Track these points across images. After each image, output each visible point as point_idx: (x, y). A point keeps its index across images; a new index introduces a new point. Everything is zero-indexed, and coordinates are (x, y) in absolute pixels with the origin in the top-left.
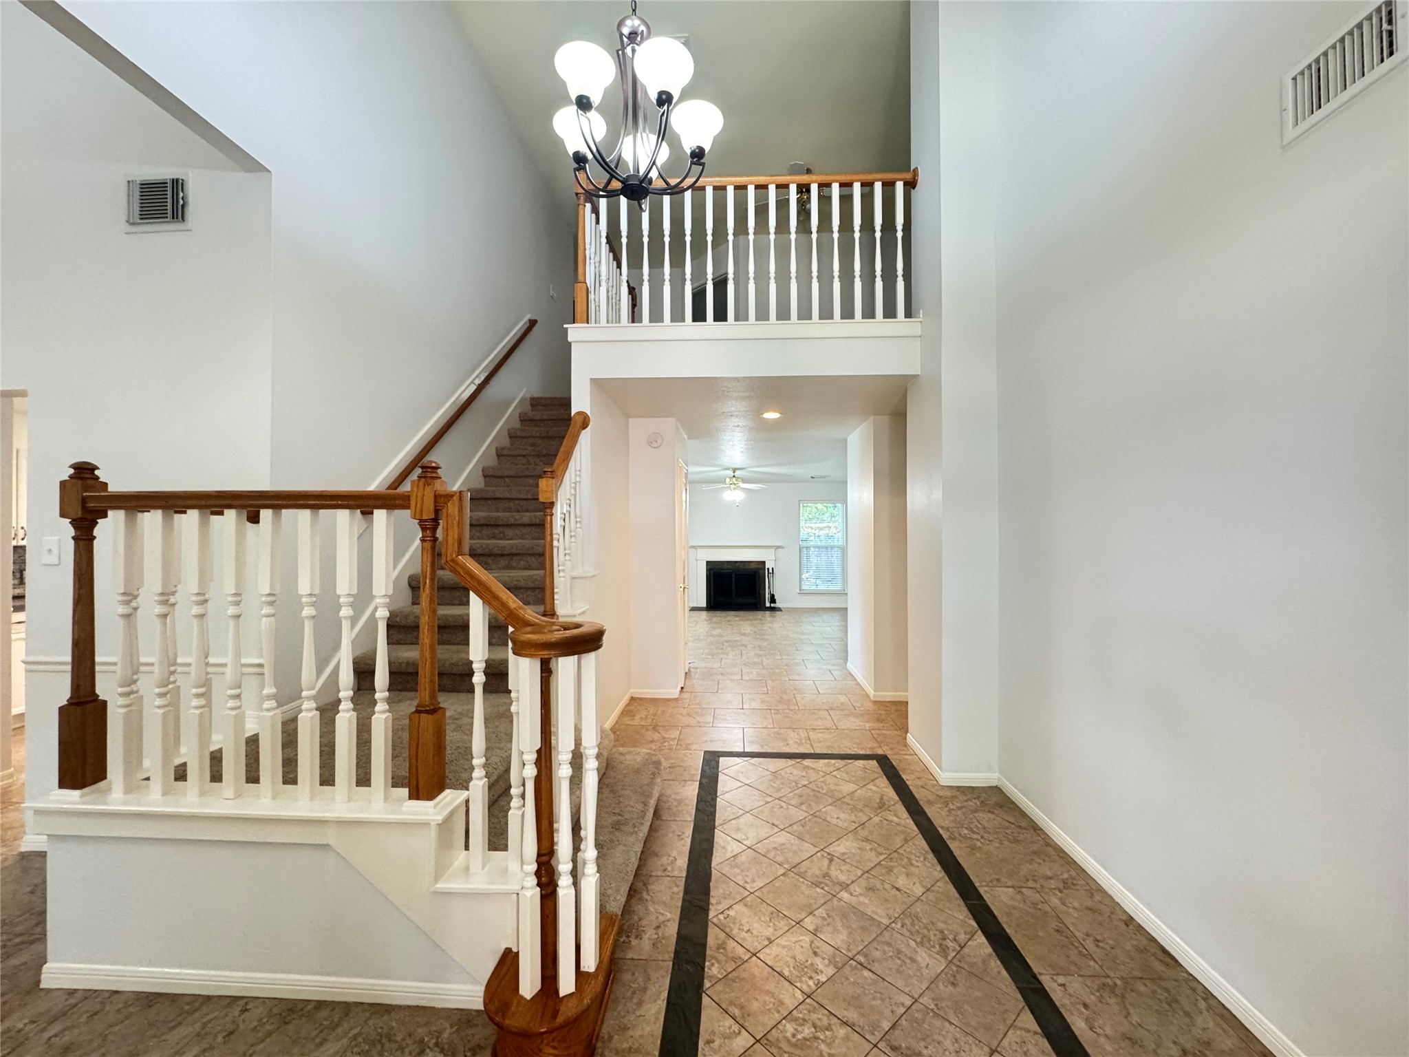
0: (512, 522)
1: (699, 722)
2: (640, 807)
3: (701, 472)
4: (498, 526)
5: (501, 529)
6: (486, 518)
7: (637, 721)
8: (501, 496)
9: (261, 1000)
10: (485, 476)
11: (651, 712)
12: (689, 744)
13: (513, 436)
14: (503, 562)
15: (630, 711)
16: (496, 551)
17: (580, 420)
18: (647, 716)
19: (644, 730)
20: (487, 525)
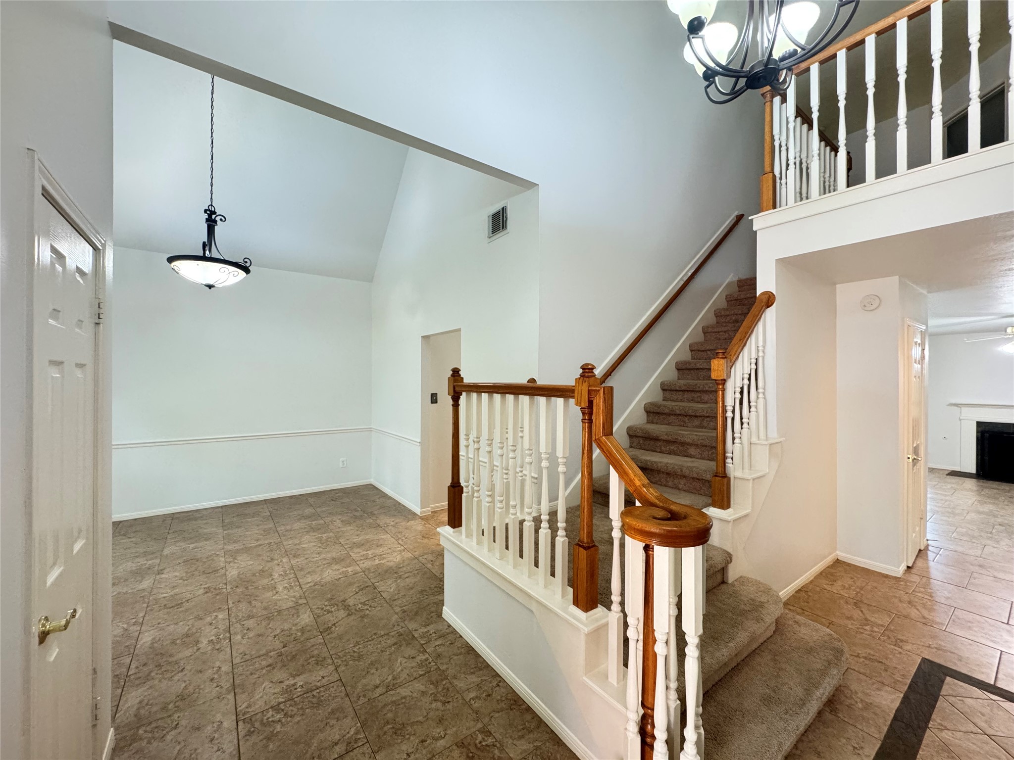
0: (707, 388)
1: (924, 618)
2: (799, 692)
3: (970, 322)
4: (697, 391)
5: (699, 394)
6: (685, 385)
7: (837, 588)
8: (701, 367)
9: (505, 684)
10: (692, 351)
11: (859, 583)
12: (902, 641)
13: (718, 314)
14: (697, 422)
15: (832, 574)
16: (690, 412)
17: (765, 298)
18: (850, 586)
19: (842, 602)
20: (688, 391)
